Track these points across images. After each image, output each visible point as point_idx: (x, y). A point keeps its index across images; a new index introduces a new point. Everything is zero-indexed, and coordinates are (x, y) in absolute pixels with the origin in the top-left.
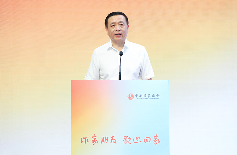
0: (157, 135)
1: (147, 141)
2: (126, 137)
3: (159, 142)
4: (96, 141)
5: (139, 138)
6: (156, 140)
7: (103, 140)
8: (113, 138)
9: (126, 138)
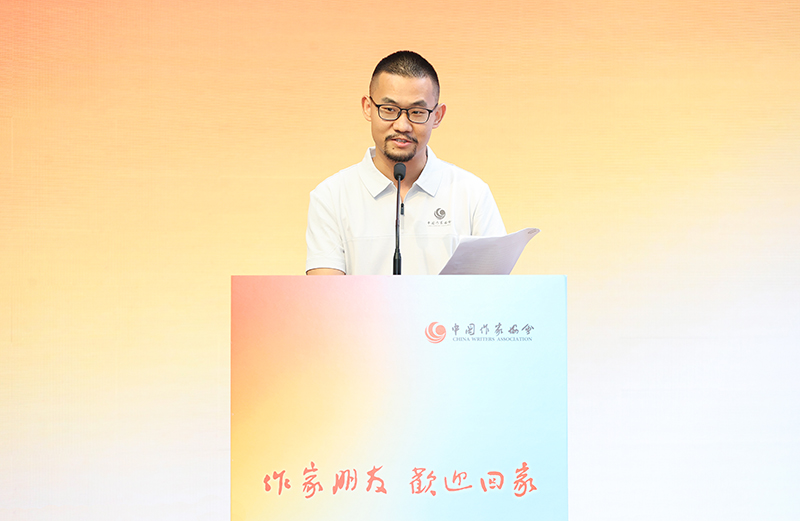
0: (525, 464)
1: (492, 485)
2: (418, 472)
3: (534, 488)
4: (317, 487)
5: (463, 476)
6: (521, 480)
7: (339, 483)
8: (376, 475)
9: (420, 475)
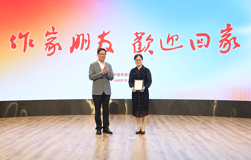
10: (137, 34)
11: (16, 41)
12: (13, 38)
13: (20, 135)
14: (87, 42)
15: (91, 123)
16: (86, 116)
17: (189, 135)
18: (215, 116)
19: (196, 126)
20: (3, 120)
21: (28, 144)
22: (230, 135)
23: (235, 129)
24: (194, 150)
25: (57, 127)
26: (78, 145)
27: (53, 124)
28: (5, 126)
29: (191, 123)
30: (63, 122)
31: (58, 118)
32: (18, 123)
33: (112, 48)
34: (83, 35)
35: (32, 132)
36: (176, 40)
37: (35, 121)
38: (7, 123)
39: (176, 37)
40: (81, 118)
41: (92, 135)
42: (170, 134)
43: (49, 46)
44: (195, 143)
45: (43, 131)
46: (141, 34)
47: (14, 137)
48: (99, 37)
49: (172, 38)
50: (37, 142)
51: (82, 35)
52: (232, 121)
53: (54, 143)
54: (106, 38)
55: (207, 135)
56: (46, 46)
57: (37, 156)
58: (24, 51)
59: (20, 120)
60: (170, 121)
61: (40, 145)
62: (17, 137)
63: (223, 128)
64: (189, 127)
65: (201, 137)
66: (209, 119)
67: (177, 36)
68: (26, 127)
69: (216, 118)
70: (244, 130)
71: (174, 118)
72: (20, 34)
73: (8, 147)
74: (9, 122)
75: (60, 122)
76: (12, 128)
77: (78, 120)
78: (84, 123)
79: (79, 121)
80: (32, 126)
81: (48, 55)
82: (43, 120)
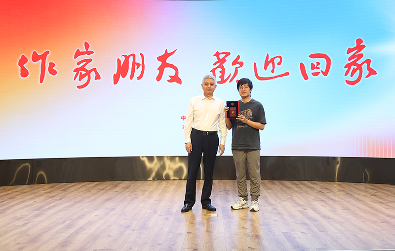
10: (217, 54)
11: (29, 65)
12: (23, 60)
13: (37, 212)
14: (141, 67)
15: (147, 193)
16: (139, 183)
17: (298, 210)
18: (337, 181)
19: (309, 196)
20: (9, 190)
21: (51, 225)
22: (360, 209)
23: (368, 201)
24: (306, 232)
25: (95, 199)
26: (128, 227)
27: (88, 194)
28: (12, 198)
29: (302, 191)
30: (103, 191)
31: (94, 186)
32: (32, 194)
33: (179, 76)
34: (134, 55)
35: (56, 208)
36: (279, 64)
37: (59, 191)
38: (14, 194)
39: (278, 60)
40: (131, 185)
41: (149, 212)
42: (270, 208)
43: (81, 73)
44: (307, 221)
45: (72, 206)
46: (225, 55)
47: (27, 215)
48: (159, 59)
49: (272, 60)
50: (64, 222)
51: (132, 57)
52: (364, 189)
53: (90, 223)
54: (169, 60)
55: (325, 210)
56: (76, 73)
57: (65, 244)
58: (41, 82)
59: (35, 189)
60: (269, 189)
61: (69, 227)
62: (32, 215)
63: (350, 199)
64: (299, 198)
65: (317, 213)
66: (329, 185)
67: (280, 57)
68: (45, 200)
69: (339, 184)
70: (382, 203)
71: (276, 185)
72: (35, 53)
73: (18, 230)
74: (19, 193)
75: (99, 192)
76: (23, 202)
77: (127, 188)
78: (136, 193)
79: (127, 190)
80: (55, 198)
81: (79, 87)
82: (72, 189)
